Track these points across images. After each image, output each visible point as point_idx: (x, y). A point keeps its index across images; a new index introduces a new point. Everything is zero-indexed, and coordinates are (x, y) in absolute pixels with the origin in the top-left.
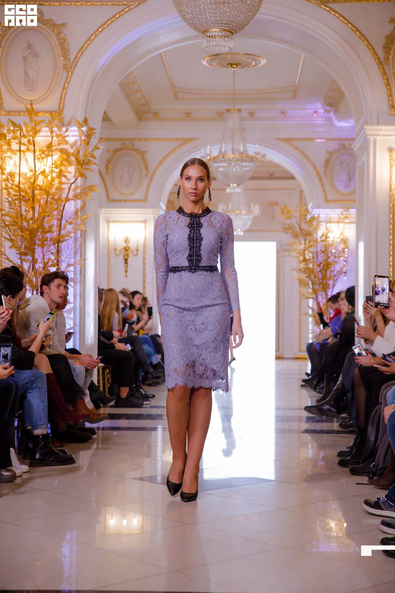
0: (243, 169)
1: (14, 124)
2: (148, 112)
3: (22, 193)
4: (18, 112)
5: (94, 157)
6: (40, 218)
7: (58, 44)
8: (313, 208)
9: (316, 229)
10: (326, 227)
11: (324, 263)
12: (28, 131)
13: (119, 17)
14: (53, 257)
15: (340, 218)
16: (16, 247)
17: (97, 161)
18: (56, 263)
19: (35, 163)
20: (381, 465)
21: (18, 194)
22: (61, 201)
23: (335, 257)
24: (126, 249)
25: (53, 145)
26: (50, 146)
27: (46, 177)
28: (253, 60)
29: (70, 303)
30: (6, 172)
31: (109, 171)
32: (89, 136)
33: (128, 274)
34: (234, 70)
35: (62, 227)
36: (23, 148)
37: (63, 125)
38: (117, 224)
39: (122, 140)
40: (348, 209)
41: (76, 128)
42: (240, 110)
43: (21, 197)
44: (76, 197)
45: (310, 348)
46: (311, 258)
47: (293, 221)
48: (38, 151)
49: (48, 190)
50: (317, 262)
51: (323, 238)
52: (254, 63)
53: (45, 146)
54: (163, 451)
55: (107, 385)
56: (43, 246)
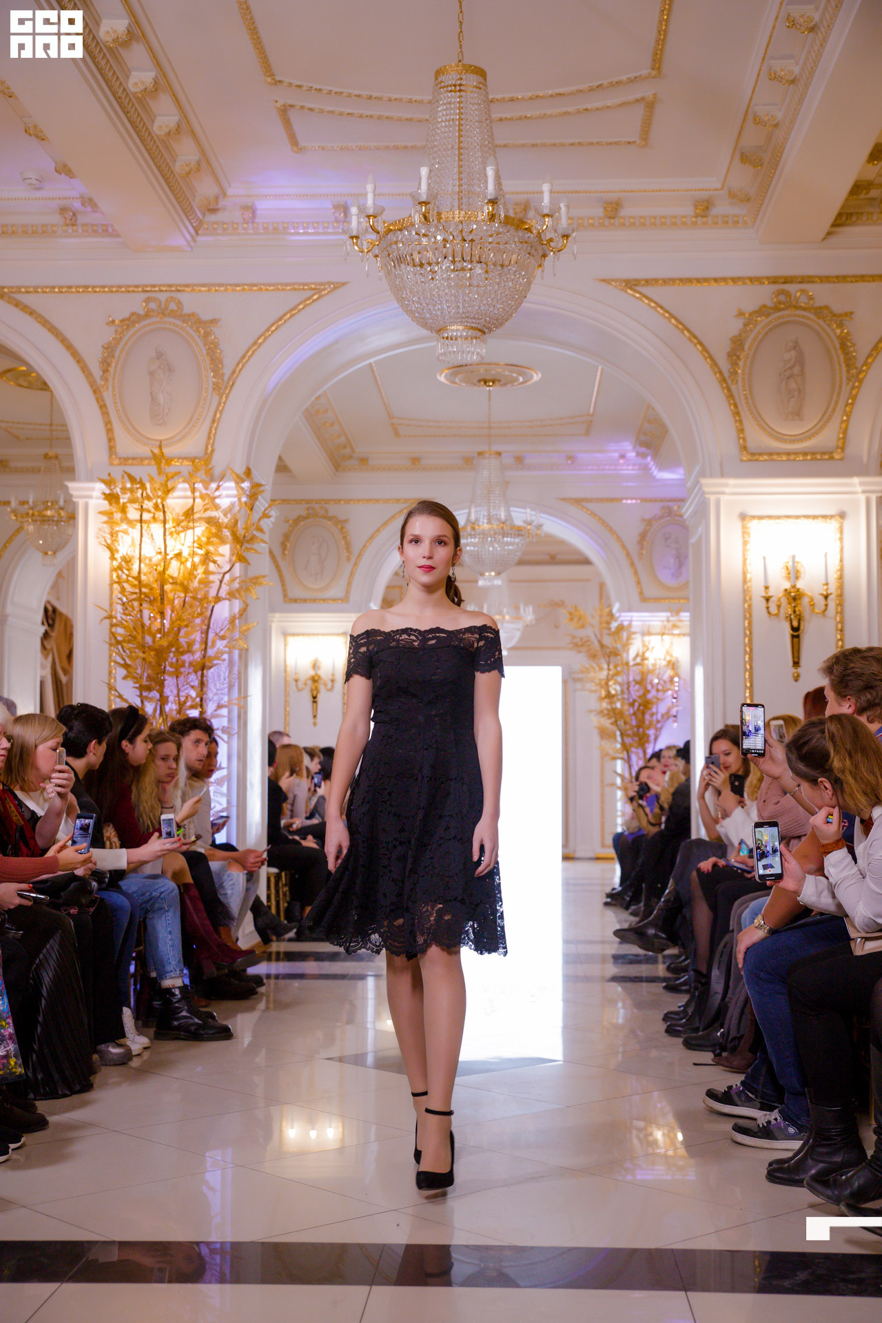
0: (506, 548)
1: (132, 479)
2: (351, 457)
3: (144, 590)
4: (139, 460)
5: (261, 530)
6: (173, 629)
7: (205, 352)
8: (621, 610)
9: (626, 645)
10: (643, 641)
11: (640, 701)
12: (154, 490)
13: (303, 308)
14: (193, 694)
15: (665, 627)
16: (134, 678)
17: (266, 537)
18: (199, 703)
19: (165, 540)
20: (733, 1033)
21: (137, 591)
22: (208, 602)
23: (658, 690)
24: (315, 680)
25: (195, 511)
26: (189, 513)
28: (520, 374)
30: (118, 556)
31: (286, 552)
32: (253, 496)
33: (319, 720)
34: (490, 390)
35: (210, 643)
36: (146, 516)
37: (212, 480)
38: (301, 638)
39: (308, 502)
40: (677, 613)
41: (232, 484)
42: (499, 454)
43: (143, 596)
44: (232, 595)
45: (619, 841)
46: (619, 692)
47: (589, 632)
48: (171, 522)
49: (186, 583)
50: (628, 699)
51: (638, 660)
52: (521, 379)
53: (181, 514)
54: (377, 1015)
55: (283, 905)
56: (177, 675)
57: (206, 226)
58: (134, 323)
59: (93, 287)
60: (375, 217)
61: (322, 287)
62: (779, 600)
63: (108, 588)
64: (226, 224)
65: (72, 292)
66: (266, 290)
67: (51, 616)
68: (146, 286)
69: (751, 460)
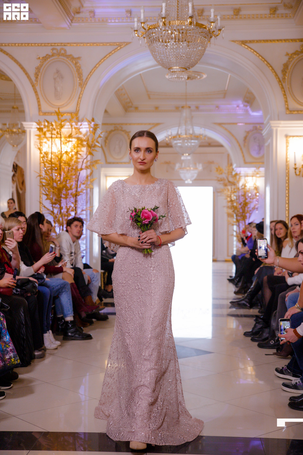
0: (193, 144)
2: (131, 107)
3: (53, 165)
4: (50, 113)
5: (98, 142)
6: (64, 180)
7: (75, 70)
8: (236, 167)
9: (238, 181)
10: (245, 179)
11: (243, 203)
12: (56, 126)
13: (114, 53)
14: (72, 205)
16: (50, 199)
18: (75, 209)
19: (61, 146)
21: (50, 165)
22: (78, 170)
23: (250, 199)
25: (73, 134)
26: (70, 136)
27: (68, 155)
28: (198, 75)
29: (84, 234)
30: (42, 152)
32: (95, 129)
34: (186, 82)
35: (79, 186)
36: (53, 136)
37: (79, 121)
38: (112, 178)
39: (115, 124)
40: (258, 168)
41: (86, 123)
42: (190, 107)
43: (53, 168)
44: (87, 168)
45: (234, 259)
46: (235, 199)
47: (224, 176)
48: (63, 138)
49: (69, 162)
50: (239, 202)
51: (243, 187)
52: (199, 77)
53: (67, 135)
56: (66, 198)
57: (75, 19)
58: (48, 58)
59: (31, 44)
60: (144, 23)
61: (121, 44)
62: (300, 169)
63: (38, 165)
64: (83, 18)
65: (23, 46)
66: (100, 45)
67: (16, 168)
68: (52, 43)
69: (290, 114)
